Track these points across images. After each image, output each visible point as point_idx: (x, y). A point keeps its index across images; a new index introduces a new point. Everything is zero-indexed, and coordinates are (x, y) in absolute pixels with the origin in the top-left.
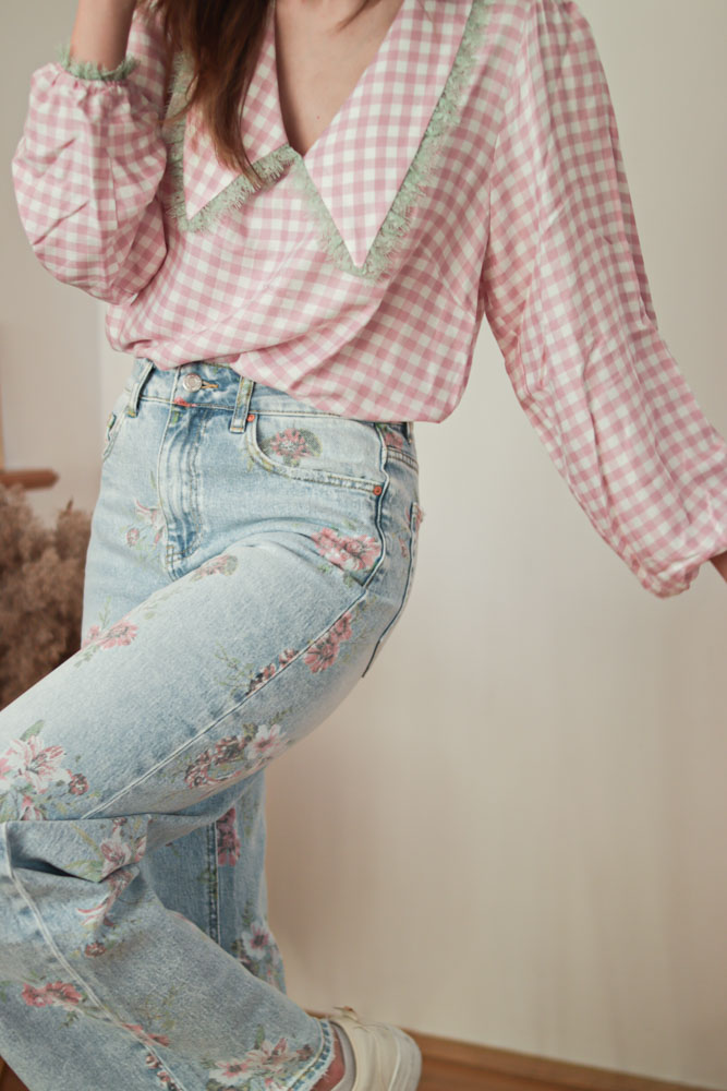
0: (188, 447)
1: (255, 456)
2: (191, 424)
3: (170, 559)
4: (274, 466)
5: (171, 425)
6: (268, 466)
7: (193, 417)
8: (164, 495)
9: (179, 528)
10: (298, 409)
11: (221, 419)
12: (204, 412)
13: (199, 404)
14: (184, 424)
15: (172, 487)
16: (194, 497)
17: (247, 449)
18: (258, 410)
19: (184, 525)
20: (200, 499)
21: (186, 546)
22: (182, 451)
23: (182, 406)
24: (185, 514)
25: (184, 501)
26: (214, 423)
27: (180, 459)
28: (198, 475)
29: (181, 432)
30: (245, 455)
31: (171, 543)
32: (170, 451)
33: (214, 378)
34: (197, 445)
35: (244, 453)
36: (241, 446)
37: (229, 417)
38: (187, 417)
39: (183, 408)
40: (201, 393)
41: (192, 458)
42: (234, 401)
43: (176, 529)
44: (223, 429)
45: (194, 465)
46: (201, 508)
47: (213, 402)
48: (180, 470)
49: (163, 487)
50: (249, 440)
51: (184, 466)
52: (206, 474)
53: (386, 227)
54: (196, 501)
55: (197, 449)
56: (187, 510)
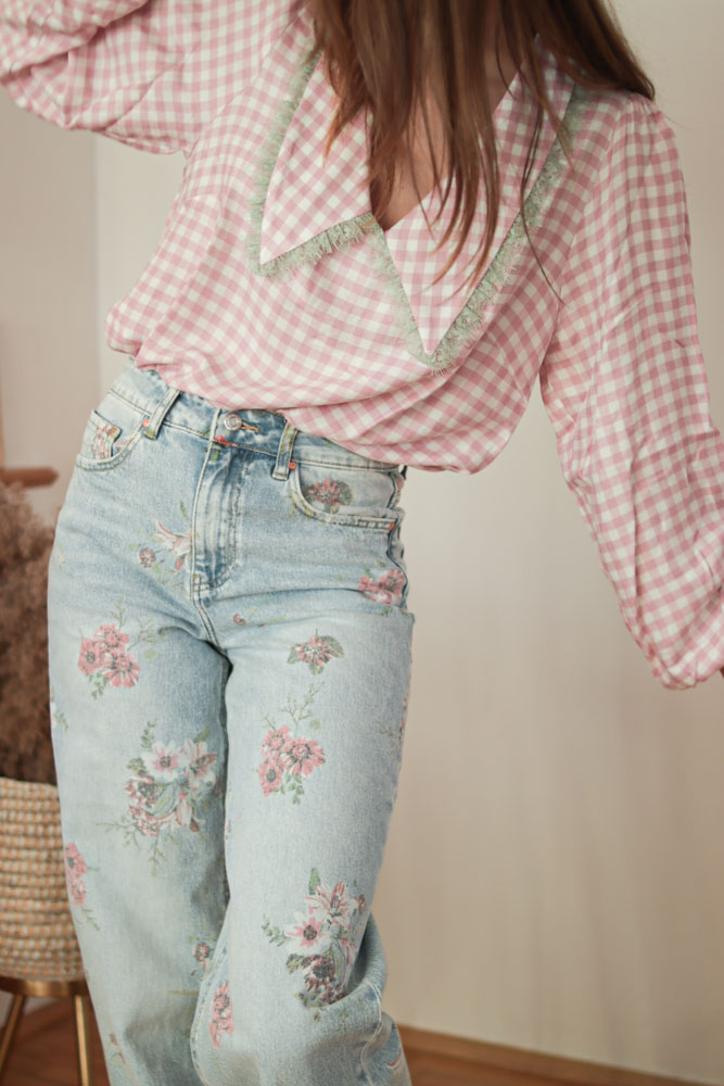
0: (229, 487)
1: (299, 504)
2: (232, 463)
3: (196, 588)
4: (315, 514)
5: (210, 463)
6: (309, 513)
7: (234, 457)
8: (199, 530)
9: (207, 559)
10: (335, 462)
11: (264, 463)
12: (243, 454)
13: (239, 444)
14: (225, 463)
15: (209, 523)
16: (232, 535)
17: (290, 497)
18: (300, 459)
19: (214, 557)
20: (239, 537)
21: (214, 577)
22: (224, 490)
23: (222, 444)
24: (219, 548)
25: (222, 538)
26: (256, 466)
27: (222, 498)
28: (238, 515)
29: (222, 471)
30: (288, 503)
31: (198, 572)
32: (211, 489)
33: (256, 421)
34: (238, 485)
35: (288, 499)
36: (284, 493)
37: (271, 463)
38: (228, 456)
39: (223, 446)
40: (242, 434)
41: (234, 498)
42: (277, 447)
43: (205, 560)
44: (266, 473)
45: (236, 505)
46: (239, 545)
47: (254, 445)
48: (221, 509)
49: (200, 522)
50: (293, 487)
51: (225, 505)
52: (246, 514)
53: (459, 322)
54: (235, 538)
55: (239, 490)
56: (222, 545)
